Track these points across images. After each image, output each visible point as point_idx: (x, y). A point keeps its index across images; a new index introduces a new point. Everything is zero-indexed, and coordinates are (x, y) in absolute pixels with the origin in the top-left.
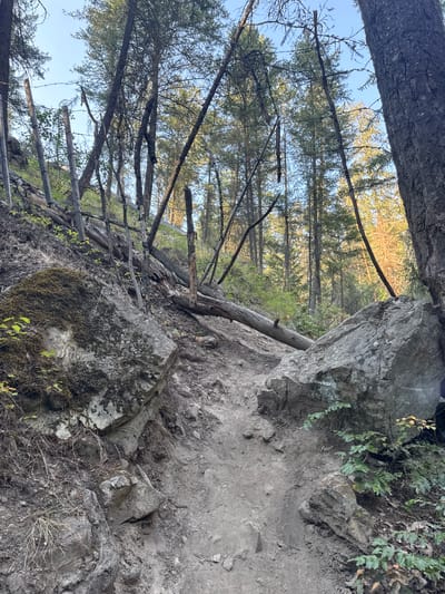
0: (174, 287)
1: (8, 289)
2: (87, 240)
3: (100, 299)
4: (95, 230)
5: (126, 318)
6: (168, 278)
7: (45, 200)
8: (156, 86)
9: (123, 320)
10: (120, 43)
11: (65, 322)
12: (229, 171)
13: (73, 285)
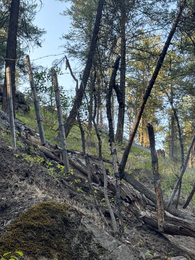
0: (144, 208)
1: (9, 222)
2: (72, 171)
3: (80, 228)
4: (78, 161)
5: (102, 244)
6: (139, 200)
7: (40, 140)
8: (124, 40)
9: (99, 247)
10: (95, 14)
11: (52, 251)
12: (189, 97)
13: (59, 216)
